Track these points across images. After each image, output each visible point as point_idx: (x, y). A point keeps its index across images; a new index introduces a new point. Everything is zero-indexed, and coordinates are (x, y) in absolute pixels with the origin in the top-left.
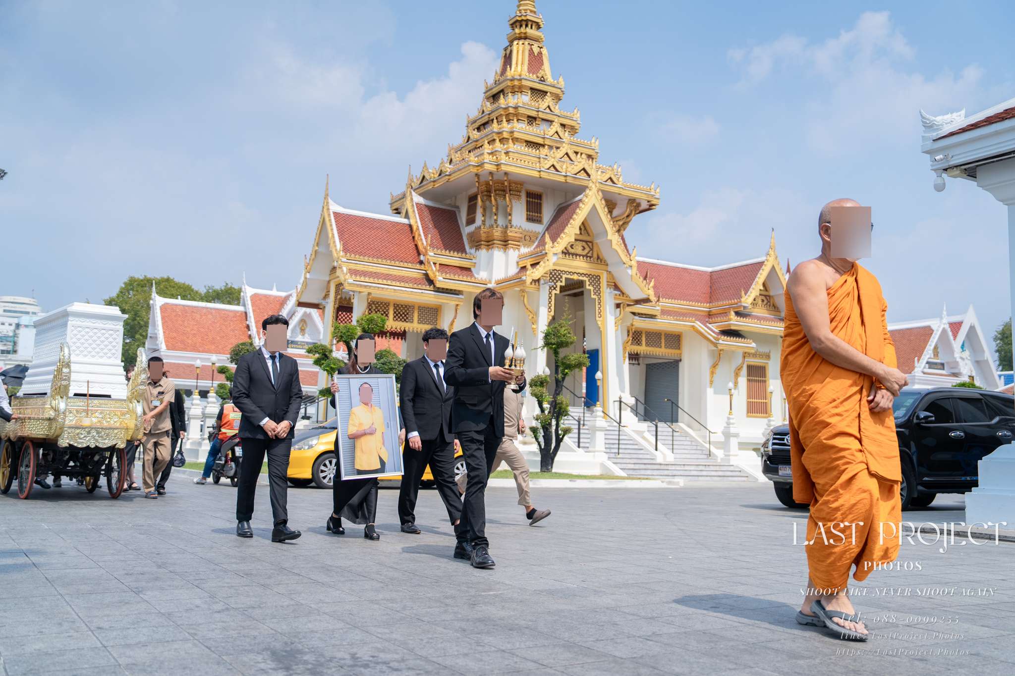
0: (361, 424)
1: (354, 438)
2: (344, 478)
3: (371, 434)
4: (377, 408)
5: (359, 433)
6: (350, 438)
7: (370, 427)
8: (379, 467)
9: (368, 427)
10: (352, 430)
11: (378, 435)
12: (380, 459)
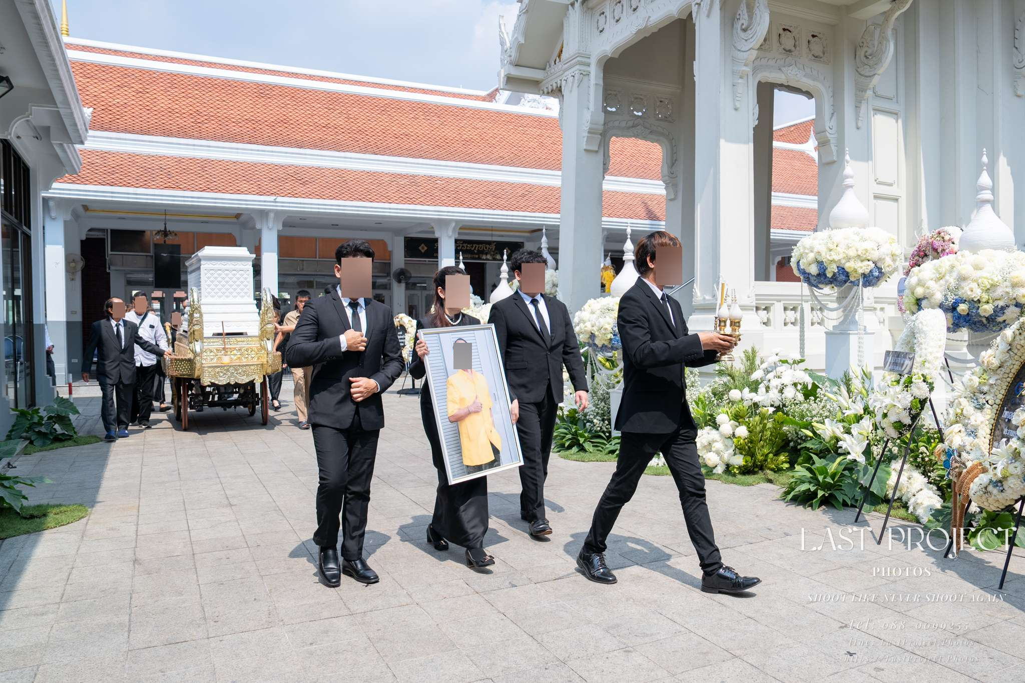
0: (462, 400)
1: (456, 420)
2: (453, 481)
3: (476, 412)
4: (479, 375)
5: (462, 412)
6: (452, 422)
7: (474, 403)
8: (492, 458)
9: (471, 402)
10: (453, 409)
11: (485, 411)
12: (492, 444)
